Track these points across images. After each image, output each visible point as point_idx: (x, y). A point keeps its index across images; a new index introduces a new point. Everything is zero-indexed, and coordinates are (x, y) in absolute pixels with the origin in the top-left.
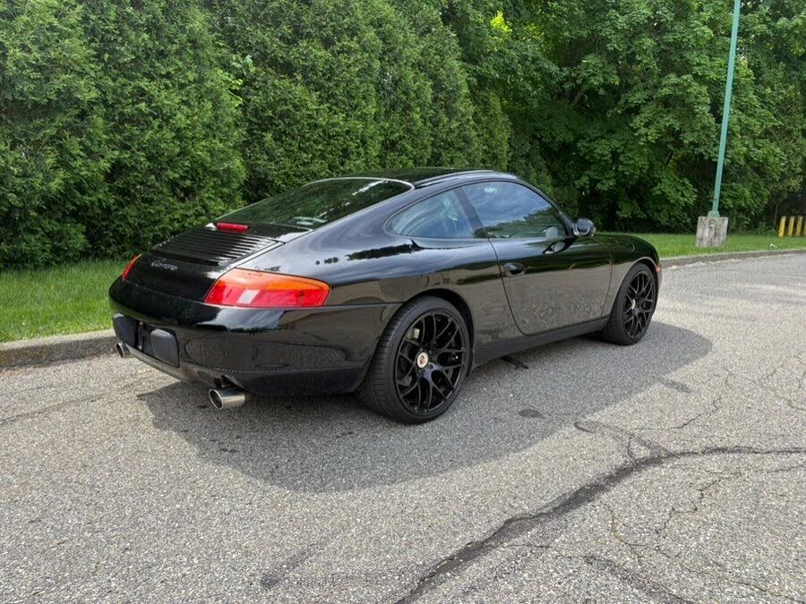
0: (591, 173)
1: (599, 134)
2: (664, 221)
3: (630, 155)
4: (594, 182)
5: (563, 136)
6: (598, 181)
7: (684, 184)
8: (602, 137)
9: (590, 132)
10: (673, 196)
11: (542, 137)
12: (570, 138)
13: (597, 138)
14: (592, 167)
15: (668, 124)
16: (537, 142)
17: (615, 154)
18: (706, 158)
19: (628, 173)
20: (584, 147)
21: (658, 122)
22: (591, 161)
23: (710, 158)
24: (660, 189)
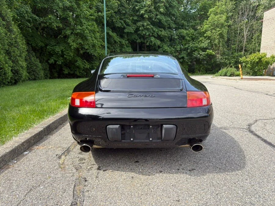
0: (54, 58)
1: (55, 44)
2: (78, 74)
3: (68, 52)
4: (56, 61)
5: (41, 44)
6: (57, 61)
7: (84, 62)
8: (56, 45)
9: (52, 43)
10: (82, 66)
11: (32, 44)
12: (43, 45)
13: (54, 45)
14: (54, 56)
15: (80, 42)
16: (30, 46)
17: (62, 51)
18: (90, 54)
19: (68, 58)
20: (50, 48)
21: (76, 41)
22: (53, 53)
23: (91, 54)
24: (78, 64)
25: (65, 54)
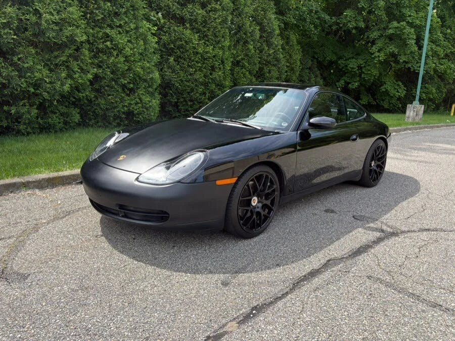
0: (345, 78)
1: (351, 56)
2: (386, 106)
3: (369, 68)
4: (347, 83)
5: (330, 57)
6: (350, 83)
7: (398, 85)
8: (353, 58)
9: (346, 54)
10: (392, 92)
11: (318, 57)
12: (334, 58)
13: (350, 58)
14: (346, 75)
15: (391, 51)
16: (315, 60)
17: (360, 68)
18: (412, 70)
19: (367, 79)
20: (342, 63)
21: (386, 49)
22: (346, 71)
23: (414, 70)
24: (385, 88)
25: (364, 72)
